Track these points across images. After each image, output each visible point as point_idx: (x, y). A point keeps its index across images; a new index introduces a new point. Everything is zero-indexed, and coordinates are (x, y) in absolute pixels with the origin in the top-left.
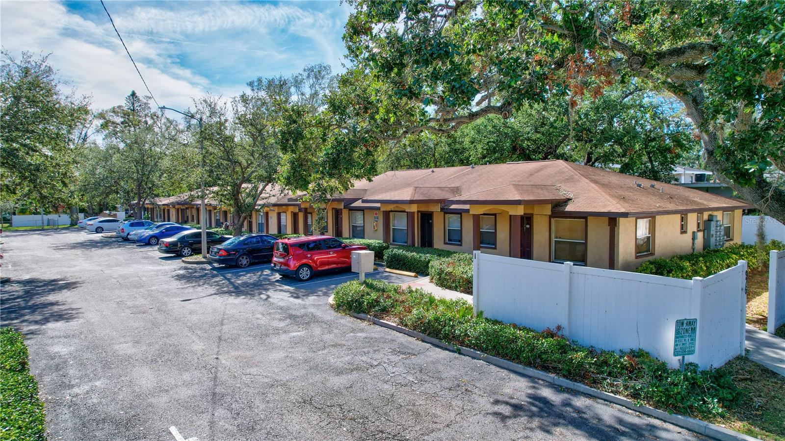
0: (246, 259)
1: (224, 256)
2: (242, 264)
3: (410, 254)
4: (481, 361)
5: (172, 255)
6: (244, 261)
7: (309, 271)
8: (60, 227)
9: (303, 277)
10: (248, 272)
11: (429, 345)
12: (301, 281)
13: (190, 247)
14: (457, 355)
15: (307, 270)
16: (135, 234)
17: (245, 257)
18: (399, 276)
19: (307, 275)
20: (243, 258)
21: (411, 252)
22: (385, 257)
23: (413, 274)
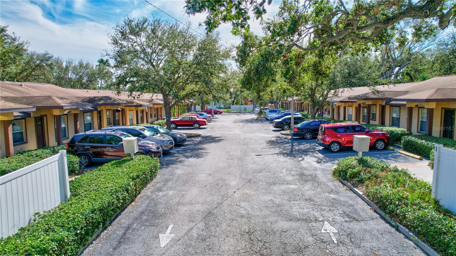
0: (310, 134)
1: (296, 132)
2: (307, 138)
3: (419, 141)
4: (411, 243)
5: (280, 129)
6: (308, 136)
7: (338, 146)
8: (247, 111)
9: (334, 150)
10: (307, 143)
11: (378, 216)
12: (332, 152)
13: (288, 125)
14: (393, 230)
15: (337, 146)
16: (270, 116)
17: (309, 133)
18: (407, 157)
19: (337, 149)
20: (308, 134)
21: (421, 139)
22: (402, 142)
23: (418, 157)
